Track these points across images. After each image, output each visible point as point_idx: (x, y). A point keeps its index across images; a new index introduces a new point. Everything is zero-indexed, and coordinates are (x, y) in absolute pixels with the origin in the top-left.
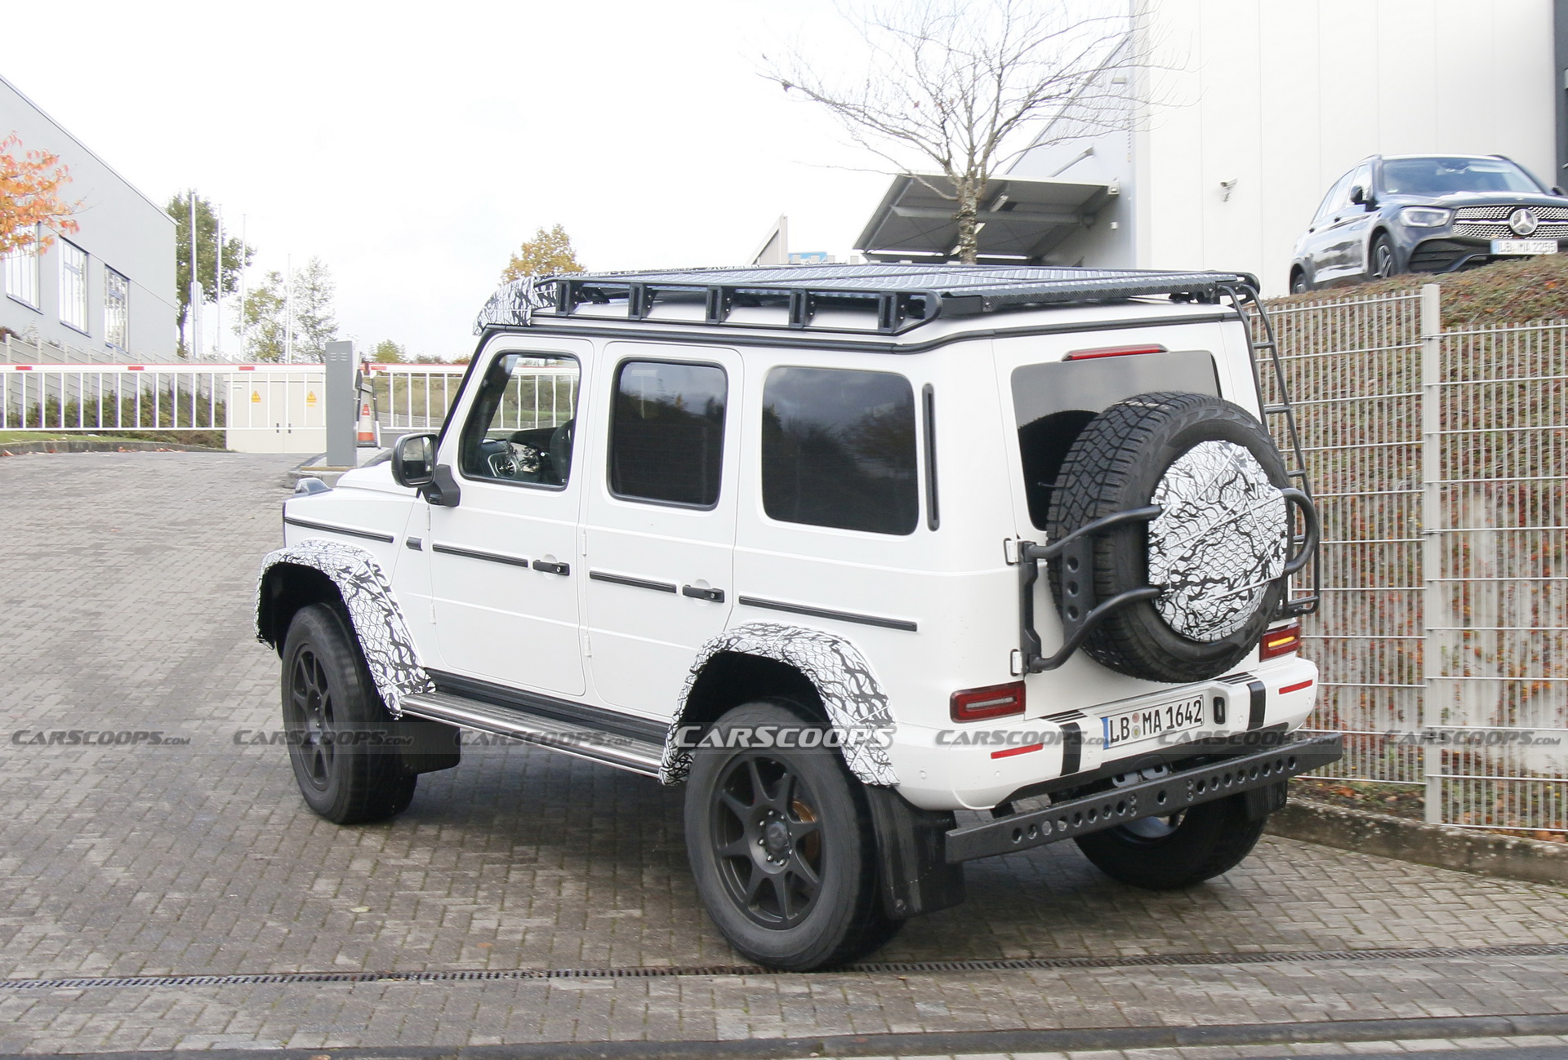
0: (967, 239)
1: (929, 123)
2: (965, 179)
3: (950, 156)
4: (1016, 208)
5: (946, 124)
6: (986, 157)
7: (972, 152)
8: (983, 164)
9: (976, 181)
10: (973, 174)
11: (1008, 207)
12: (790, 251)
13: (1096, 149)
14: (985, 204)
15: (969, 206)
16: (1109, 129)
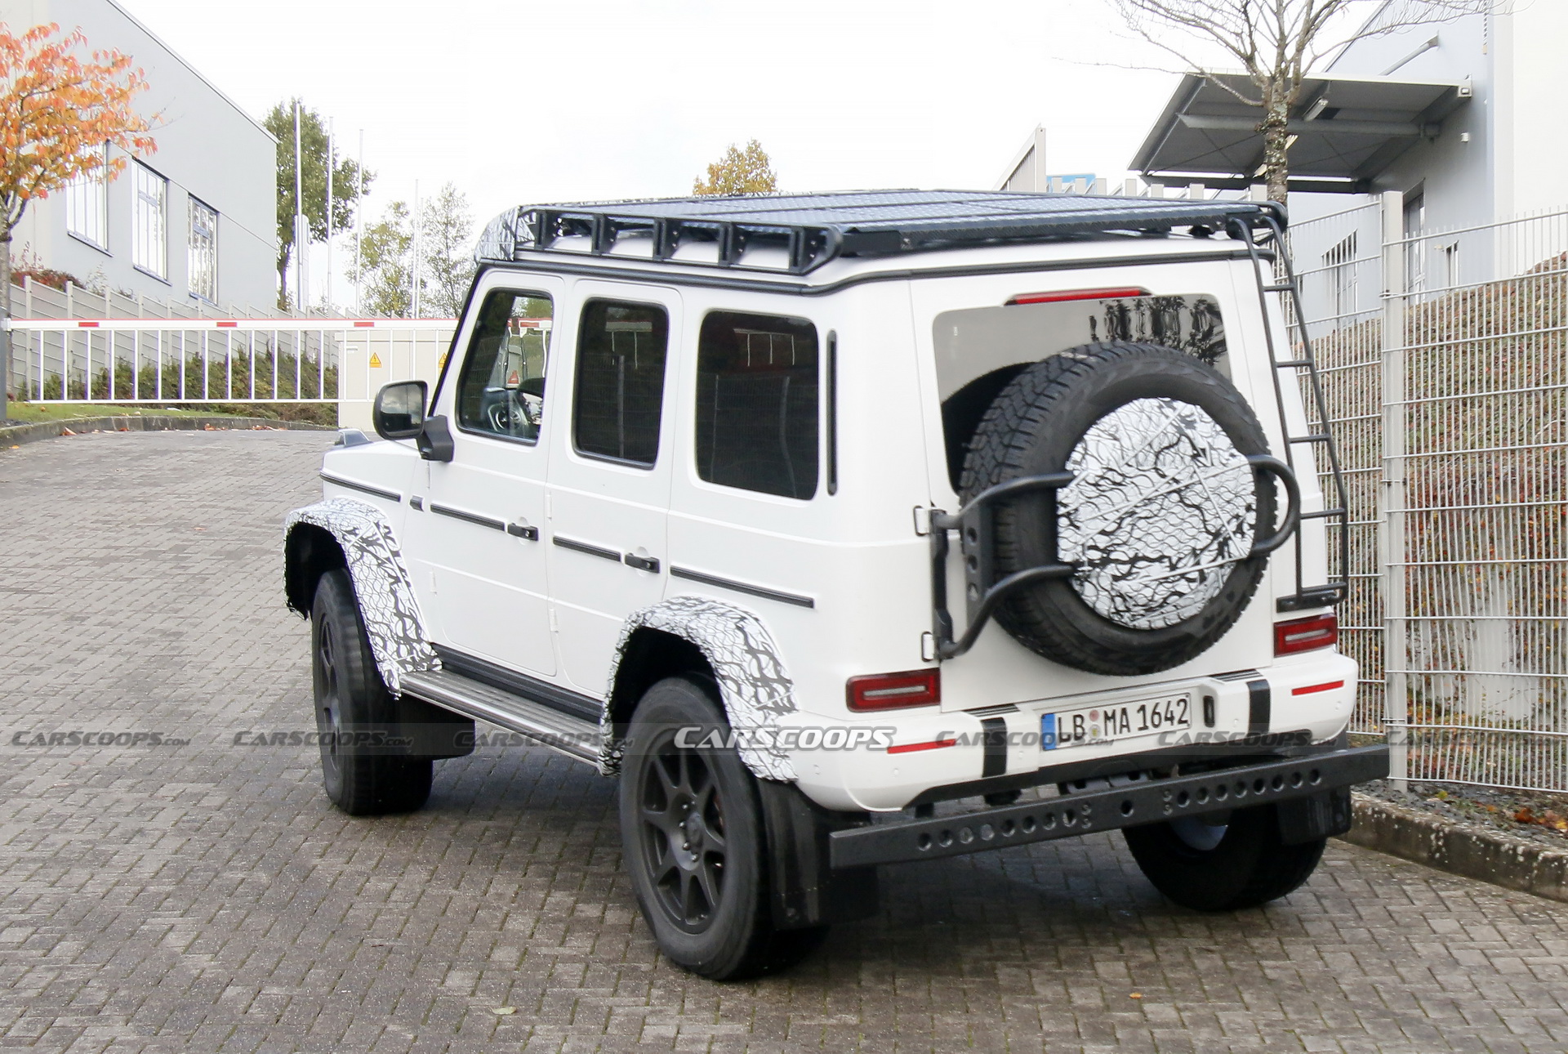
0: (1276, 156)
1: (1227, 7)
2: (1273, 78)
3: (1254, 48)
4: (1338, 116)
5: (1248, 8)
6: (1300, 49)
7: (1282, 44)
8: (1297, 60)
9: (1286, 81)
10: (1283, 73)
11: (1328, 114)
12: (1049, 173)
13: (1442, 38)
14: (1298, 111)
15: (1278, 114)
16: (1460, 12)
